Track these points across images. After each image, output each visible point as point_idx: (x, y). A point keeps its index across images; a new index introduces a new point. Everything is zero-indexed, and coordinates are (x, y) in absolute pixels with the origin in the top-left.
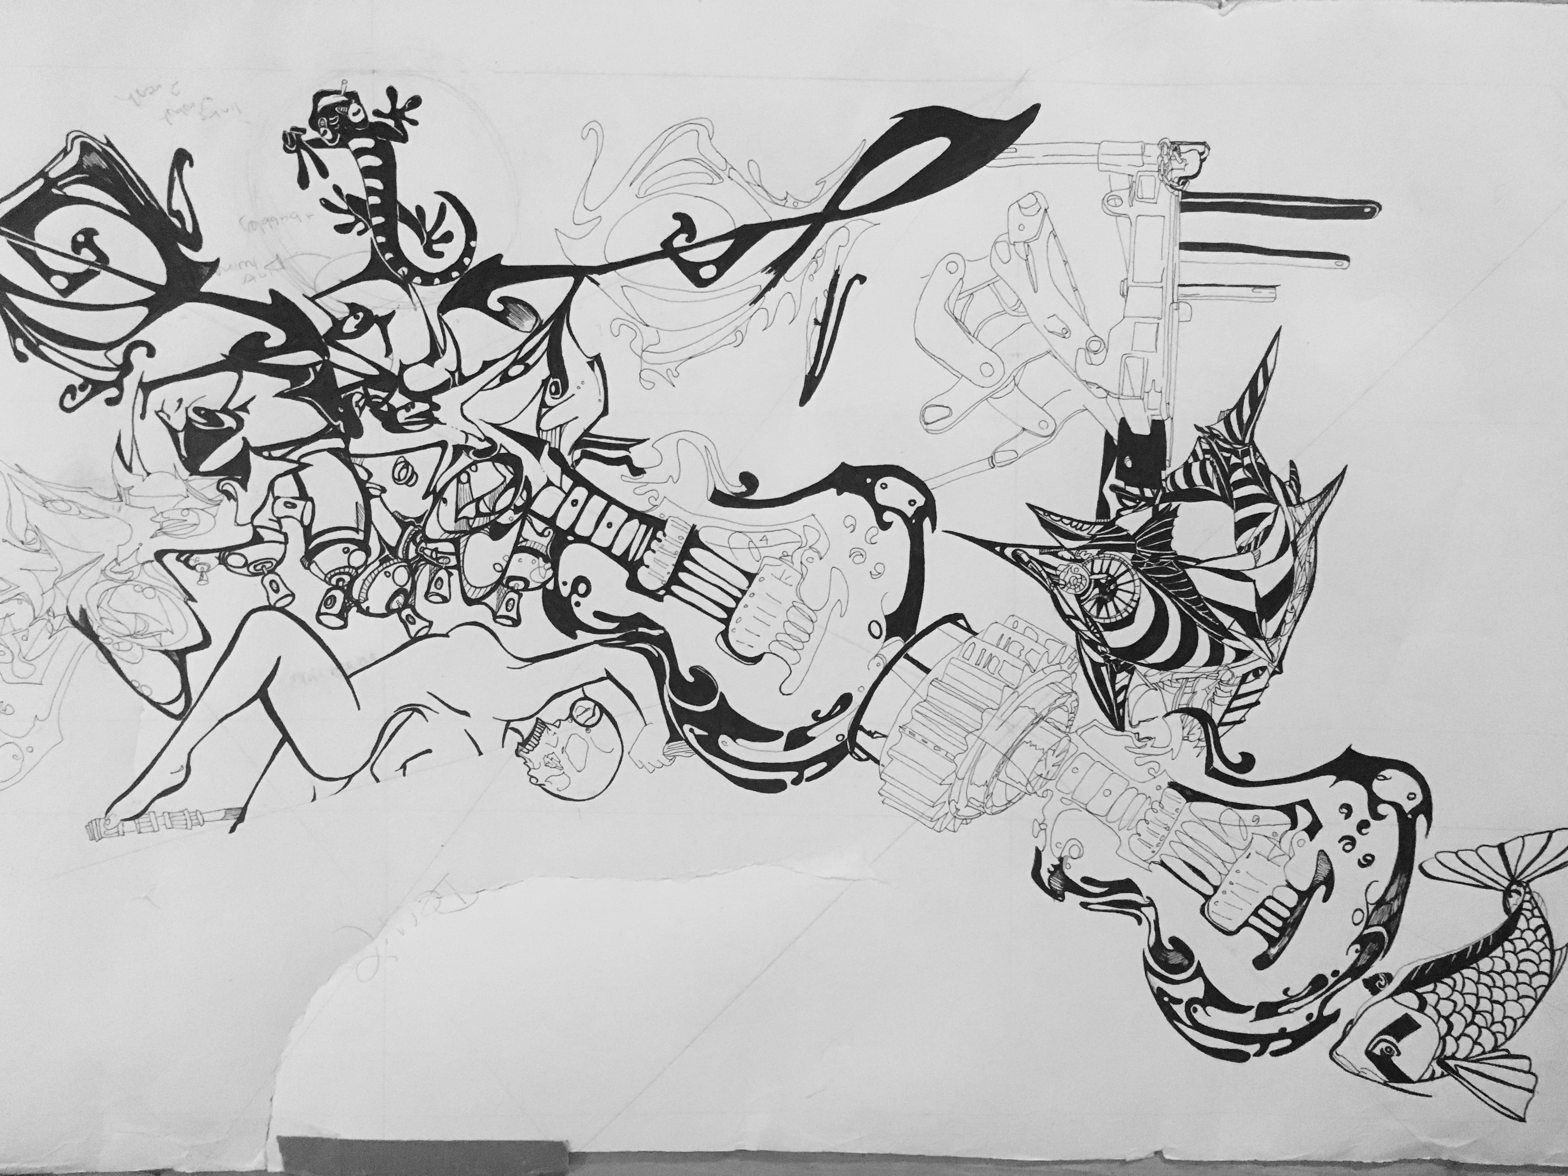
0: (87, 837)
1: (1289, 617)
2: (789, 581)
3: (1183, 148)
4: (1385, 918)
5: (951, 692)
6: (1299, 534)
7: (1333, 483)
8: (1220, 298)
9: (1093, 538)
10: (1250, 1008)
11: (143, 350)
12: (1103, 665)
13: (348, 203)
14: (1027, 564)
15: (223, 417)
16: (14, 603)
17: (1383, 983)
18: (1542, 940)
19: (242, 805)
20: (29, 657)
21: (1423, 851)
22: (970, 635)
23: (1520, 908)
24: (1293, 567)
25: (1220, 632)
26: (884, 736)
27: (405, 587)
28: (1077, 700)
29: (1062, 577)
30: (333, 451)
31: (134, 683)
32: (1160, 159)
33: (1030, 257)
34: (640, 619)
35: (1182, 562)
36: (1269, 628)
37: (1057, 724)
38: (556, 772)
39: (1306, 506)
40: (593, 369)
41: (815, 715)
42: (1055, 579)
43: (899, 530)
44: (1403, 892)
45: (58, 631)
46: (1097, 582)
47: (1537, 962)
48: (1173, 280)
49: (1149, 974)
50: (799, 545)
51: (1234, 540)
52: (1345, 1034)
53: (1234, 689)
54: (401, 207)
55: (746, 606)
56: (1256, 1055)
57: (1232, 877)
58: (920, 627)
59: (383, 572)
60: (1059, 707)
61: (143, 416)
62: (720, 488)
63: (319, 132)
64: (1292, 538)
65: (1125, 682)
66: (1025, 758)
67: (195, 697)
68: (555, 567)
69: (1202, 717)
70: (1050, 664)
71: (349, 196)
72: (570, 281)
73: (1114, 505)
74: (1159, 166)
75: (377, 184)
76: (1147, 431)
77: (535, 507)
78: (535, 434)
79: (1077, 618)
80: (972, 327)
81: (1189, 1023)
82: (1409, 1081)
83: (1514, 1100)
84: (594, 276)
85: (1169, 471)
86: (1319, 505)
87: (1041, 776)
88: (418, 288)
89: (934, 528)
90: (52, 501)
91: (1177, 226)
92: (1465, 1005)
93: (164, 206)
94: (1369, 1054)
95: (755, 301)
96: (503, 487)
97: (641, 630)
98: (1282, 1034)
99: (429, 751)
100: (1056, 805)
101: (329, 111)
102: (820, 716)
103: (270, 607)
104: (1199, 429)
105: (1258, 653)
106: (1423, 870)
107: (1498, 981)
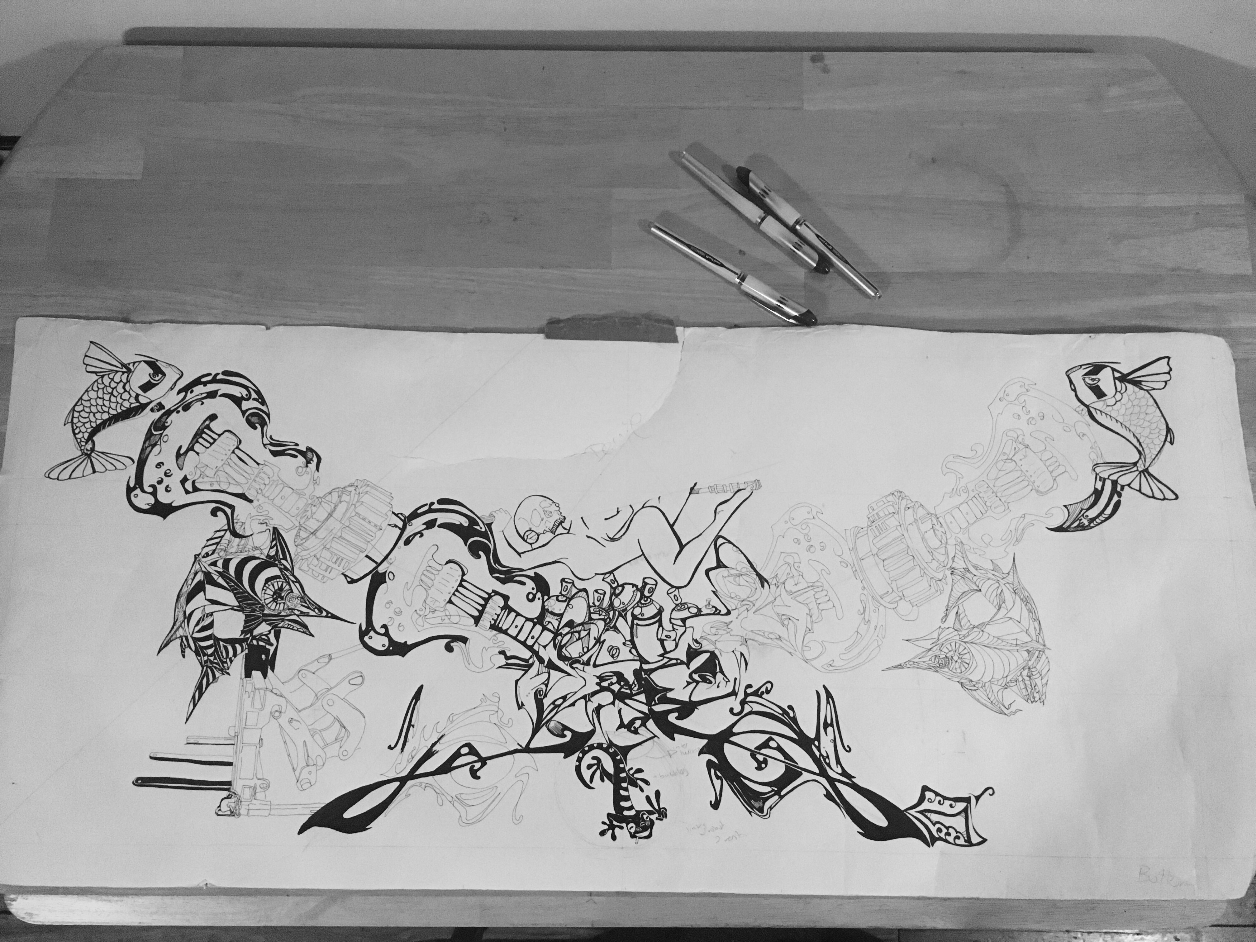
0: (761, 481)
1: (190, 582)
2: (432, 599)
3: (229, 813)
4: (152, 438)
5: (356, 546)
6: (182, 622)
7: (165, 646)
8: (214, 738)
9: (283, 620)
10: (220, 396)
11: (735, 711)
12: (282, 559)
13: (637, 783)
14: (316, 608)
15: (699, 679)
16: (794, 590)
17: (155, 407)
18: (77, 427)
19: (691, 495)
20: (787, 565)
21: (132, 470)
22: (345, 573)
23: (86, 443)
24: (186, 606)
25: (224, 574)
26: (389, 525)
28: (295, 542)
29: (299, 601)
30: (648, 663)
31: (740, 552)
33: (307, 758)
34: (503, 582)
35: (241, 609)
36: (200, 577)
37: (304, 530)
38: (546, 509)
39: (178, 636)
40: (522, 702)
41: (422, 535)
42: (302, 600)
43: (377, 625)
44: (143, 450)
45: (774, 577)
46: (282, 598)
47: (80, 417)
48: (237, 748)
49: (267, 412)
50: (426, 617)
51: (215, 621)
52: (175, 383)
53: (219, 547)
54: (611, 782)
55: (453, 587)
56: (218, 374)
57: (225, 458)
58: (369, 578)
60: (304, 539)
61: (736, 679)
62: (463, 645)
63: (650, 819)
64: (186, 620)
65: (271, 550)
66: (321, 514)
67: (713, 546)
68: (543, 606)
69: (235, 534)
70: (307, 559)
71: (637, 787)
72: (532, 746)
73: (272, 637)
75: (622, 792)
76: (254, 672)
77: (552, 635)
78: (551, 671)
79: (293, 582)
80: (337, 725)
81: (250, 389)
82: (145, 362)
83: (95, 352)
84: (520, 748)
85: (244, 653)
86: (172, 636)
87: (315, 506)
88: (604, 741)
89: (360, 625)
90: (776, 639)
91: (234, 773)
92: (116, 397)
93: (724, 781)
94: (164, 375)
95: (442, 736)
96: (567, 645)
97: (503, 576)
98: (205, 384)
99: (606, 519)
100: (307, 492)
101: (645, 829)
102: (419, 535)
103: (678, 588)
104: (228, 674)
105: (206, 565)
106: (133, 461)
107: (99, 408)
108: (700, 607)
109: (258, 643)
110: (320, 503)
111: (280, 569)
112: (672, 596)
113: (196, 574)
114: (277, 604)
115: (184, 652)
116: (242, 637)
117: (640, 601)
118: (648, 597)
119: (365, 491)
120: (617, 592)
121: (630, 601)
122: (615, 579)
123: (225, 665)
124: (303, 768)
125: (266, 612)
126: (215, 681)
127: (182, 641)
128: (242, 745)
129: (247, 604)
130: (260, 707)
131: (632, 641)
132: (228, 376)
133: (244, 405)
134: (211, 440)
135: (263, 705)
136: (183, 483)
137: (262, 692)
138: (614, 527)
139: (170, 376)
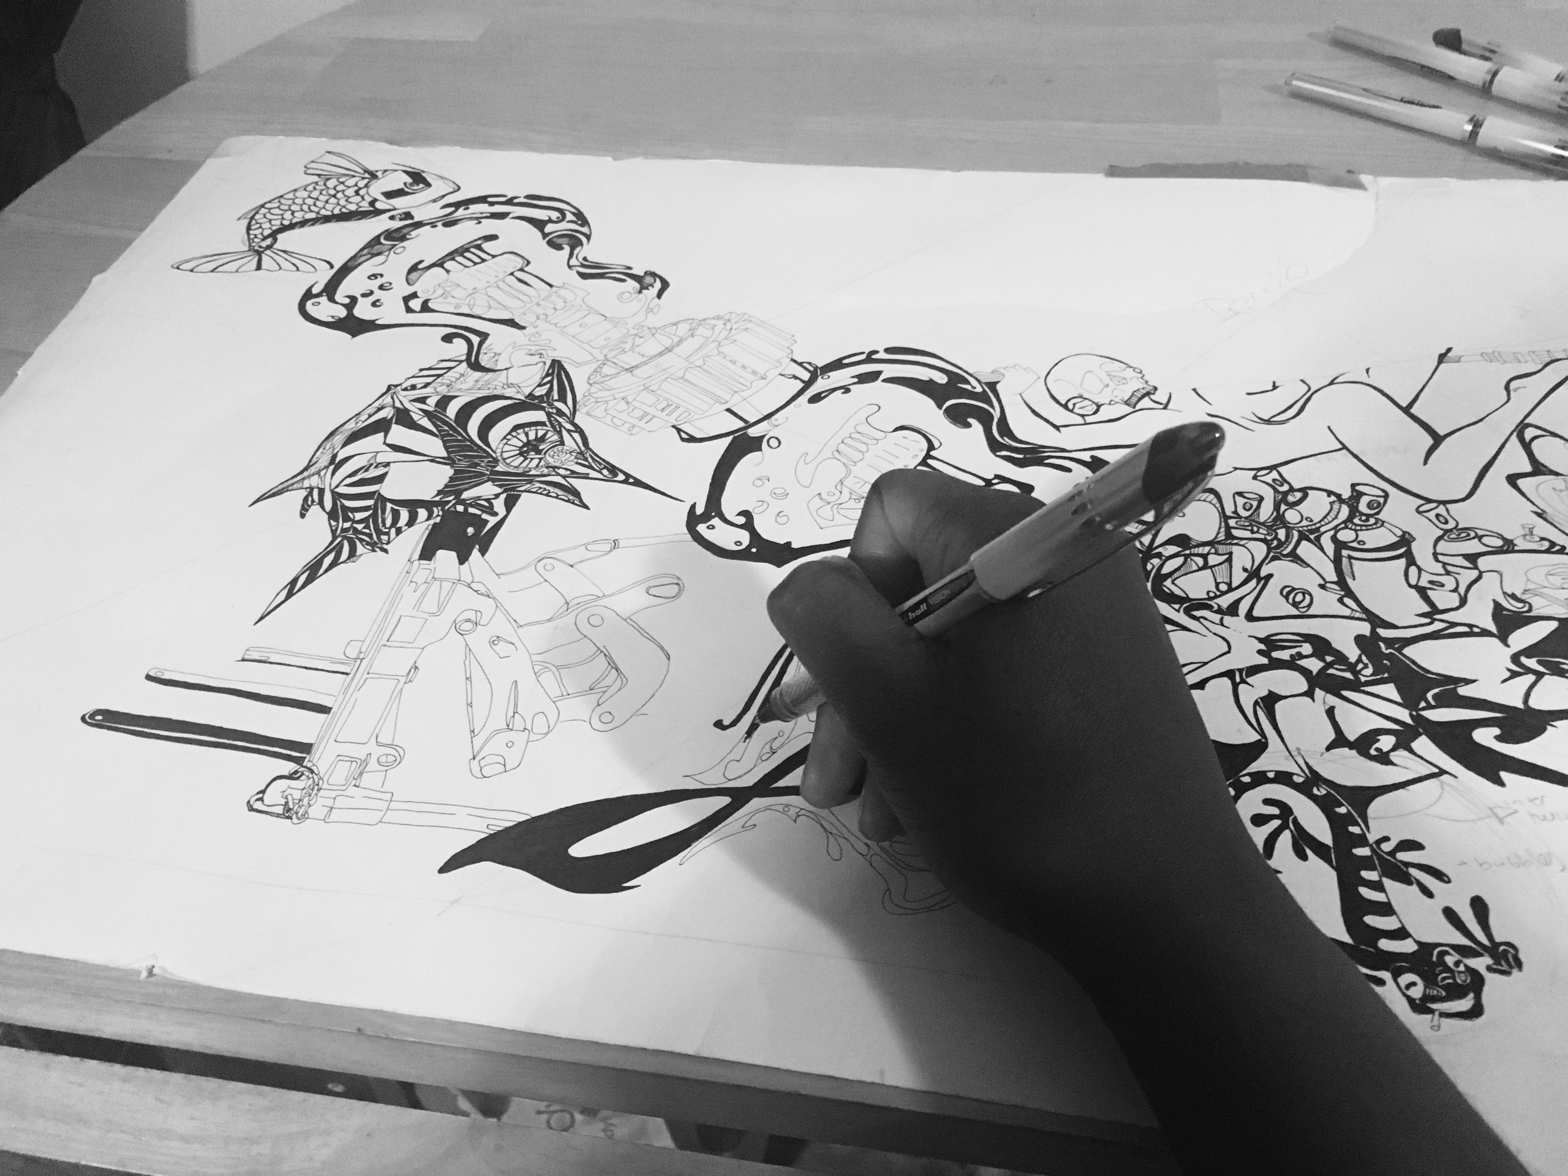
1: (364, 417)
2: (858, 480)
3: (279, 810)
4: (377, 247)
5: (711, 395)
6: (323, 469)
7: (272, 496)
9: (530, 482)
10: (512, 218)
12: (556, 401)
13: (1408, 874)
14: (605, 467)
17: (399, 216)
18: (257, 224)
19: (1442, 366)
22: (679, 427)
23: (263, 240)
24: (343, 446)
25: (434, 415)
26: (782, 375)
27: (1286, 507)
28: (589, 378)
29: (573, 458)
30: (1391, 626)
32: (312, 803)
33: (511, 714)
34: (1020, 463)
35: (449, 461)
36: (388, 413)
37: (612, 365)
38: (1114, 373)
39: (306, 484)
41: (847, 391)
42: (579, 456)
43: (730, 509)
44: (355, 257)
46: (538, 452)
48: (353, 679)
49: (589, 233)
50: (841, 506)
51: (389, 472)
52: (443, 197)
53: (438, 380)
54: (1329, 863)
56: (519, 197)
57: (494, 280)
58: (728, 440)
59: (1314, 522)
60: (609, 376)
63: (1467, 966)
64: (332, 467)
65: (539, 389)
66: (652, 347)
67: (1514, 438)
69: (476, 367)
70: (607, 402)
71: (1410, 884)
73: (499, 505)
74: (316, 795)
76: (441, 552)
79: (569, 431)
80: (602, 661)
81: (566, 212)
82: (405, 172)
83: (329, 159)
85: (432, 522)
86: (293, 484)
87: (641, 337)
88: (1295, 770)
89: (693, 507)
91: (326, 730)
92: (339, 199)
94: (428, 185)
96: (1176, 575)
97: (1021, 456)
98: (492, 204)
99: (1248, 394)
100: (633, 321)
101: (1455, 992)
102: (843, 391)
103: (1444, 503)
104: (386, 551)
105: (405, 399)
106: (332, 267)
107: (305, 208)
108: (1508, 536)
109: (466, 509)
110: (653, 335)
111: (549, 415)
112: (1431, 515)
113: (380, 409)
114: (526, 459)
115: (307, 510)
116: (437, 499)
117: (1350, 519)
118: (1369, 516)
119: (745, 327)
120: (1291, 499)
121: (1325, 517)
122: (1284, 481)
123: (384, 538)
124: (498, 731)
125: (498, 469)
126: (351, 559)
127: (310, 494)
128: (366, 676)
129: (465, 456)
130: (435, 610)
131: (1342, 582)
132: (533, 200)
133: (549, 228)
134: (477, 260)
135: (441, 607)
136: (406, 299)
137: (447, 586)
138: (1269, 405)
139: (438, 188)
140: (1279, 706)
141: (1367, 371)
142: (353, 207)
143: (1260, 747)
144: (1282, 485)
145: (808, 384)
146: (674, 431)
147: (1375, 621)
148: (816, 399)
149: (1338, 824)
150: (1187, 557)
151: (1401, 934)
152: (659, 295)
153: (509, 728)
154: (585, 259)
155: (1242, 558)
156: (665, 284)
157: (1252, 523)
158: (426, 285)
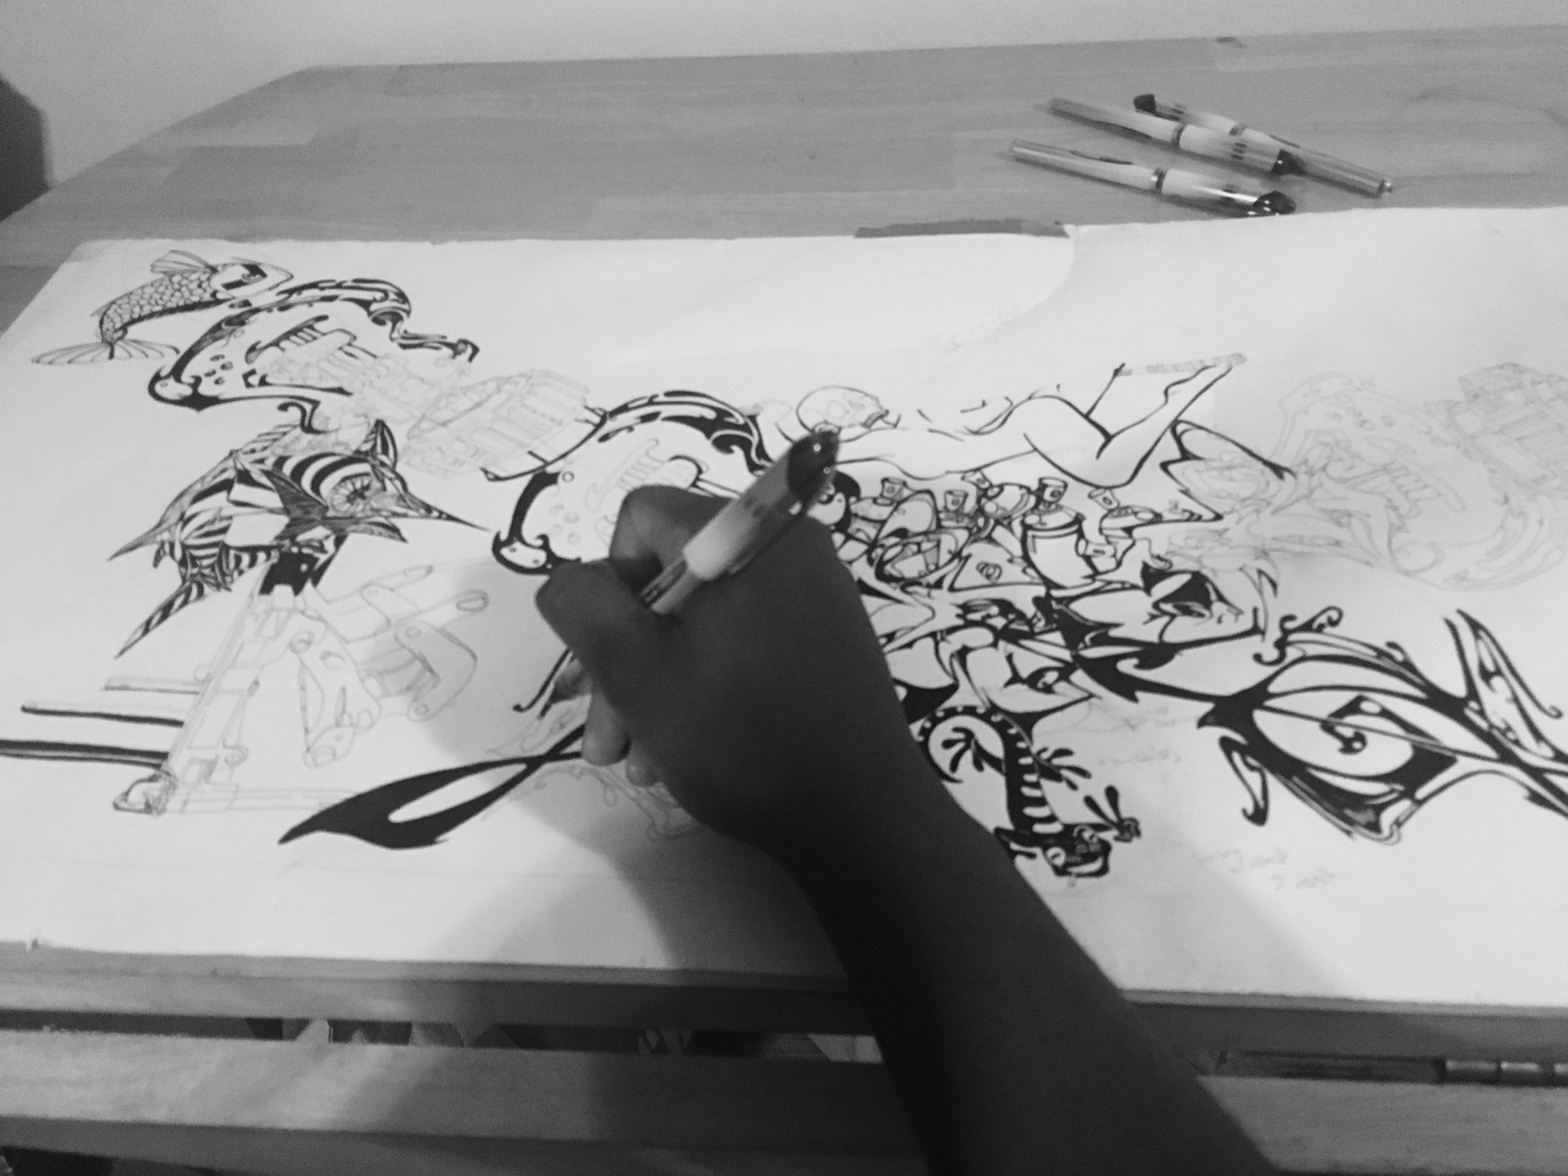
0: (1245, 355)
3: (141, 806)
4: (219, 332)
5: (515, 441)
6: (173, 525)
7: (128, 550)
10: (341, 300)
11: (1267, 659)
12: (380, 454)
13: (1059, 775)
14: (422, 507)
15: (1174, 611)
16: (1347, 477)
17: (238, 304)
18: (109, 318)
19: (1117, 378)
20: (1323, 445)
22: (486, 469)
23: (115, 332)
24: (191, 505)
25: (272, 474)
26: (576, 420)
27: (987, 501)
28: (408, 434)
30: (1062, 588)
31: (1224, 439)
32: (169, 798)
33: (339, 714)
36: (230, 474)
37: (430, 421)
38: (853, 401)
39: (159, 538)
41: (631, 430)
42: (400, 499)
43: (529, 534)
44: (199, 342)
45: (1300, 463)
47: (118, 309)
48: (202, 697)
49: (408, 309)
52: (277, 285)
53: (275, 443)
54: (1000, 771)
56: (347, 281)
57: (324, 354)
58: (529, 477)
59: (1008, 510)
60: (426, 430)
61: (1255, 609)
63: (1099, 838)
65: (364, 445)
67: (1169, 434)
68: (848, 510)
69: (309, 430)
71: (1059, 781)
74: (173, 792)
75: (1027, 791)
77: (863, 548)
79: (390, 478)
80: (417, 664)
81: (388, 292)
82: (243, 265)
87: (454, 396)
88: (979, 703)
89: (498, 533)
90: (1330, 544)
91: (179, 740)
92: (183, 293)
93: (1269, 776)
94: (264, 275)
96: (895, 560)
98: (323, 289)
99: (963, 412)
100: (447, 382)
101: (1089, 858)
102: (627, 430)
103: (1110, 488)
104: (229, 590)
105: (245, 462)
106: (177, 351)
107: (153, 302)
108: (1157, 511)
110: (465, 393)
111: (373, 467)
112: (1099, 499)
117: (1036, 507)
118: (1050, 503)
119: (545, 382)
120: (990, 493)
121: (1017, 506)
122: (985, 479)
124: (327, 729)
128: (214, 693)
130: (273, 634)
131: (1026, 557)
132: (359, 283)
133: (374, 307)
134: (309, 338)
135: (278, 632)
136: (246, 376)
137: (283, 614)
138: (978, 420)
139: (273, 277)
140: (971, 658)
141: (1058, 387)
142: (195, 299)
143: (952, 689)
144: (984, 483)
145: (598, 427)
146: (482, 474)
147: (1049, 584)
148: (605, 438)
149: (1009, 742)
150: (904, 545)
151: (1051, 819)
152: (471, 359)
153: (338, 724)
154: (405, 332)
155: (948, 543)
156: (476, 350)
157: (958, 514)
158: (263, 363)
